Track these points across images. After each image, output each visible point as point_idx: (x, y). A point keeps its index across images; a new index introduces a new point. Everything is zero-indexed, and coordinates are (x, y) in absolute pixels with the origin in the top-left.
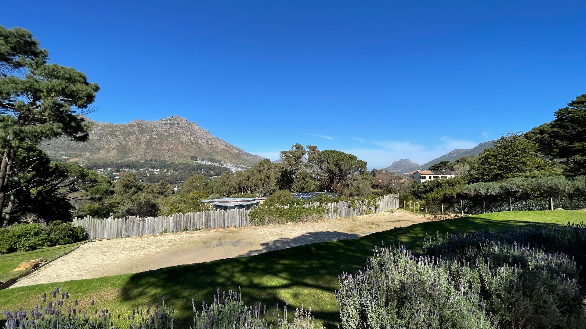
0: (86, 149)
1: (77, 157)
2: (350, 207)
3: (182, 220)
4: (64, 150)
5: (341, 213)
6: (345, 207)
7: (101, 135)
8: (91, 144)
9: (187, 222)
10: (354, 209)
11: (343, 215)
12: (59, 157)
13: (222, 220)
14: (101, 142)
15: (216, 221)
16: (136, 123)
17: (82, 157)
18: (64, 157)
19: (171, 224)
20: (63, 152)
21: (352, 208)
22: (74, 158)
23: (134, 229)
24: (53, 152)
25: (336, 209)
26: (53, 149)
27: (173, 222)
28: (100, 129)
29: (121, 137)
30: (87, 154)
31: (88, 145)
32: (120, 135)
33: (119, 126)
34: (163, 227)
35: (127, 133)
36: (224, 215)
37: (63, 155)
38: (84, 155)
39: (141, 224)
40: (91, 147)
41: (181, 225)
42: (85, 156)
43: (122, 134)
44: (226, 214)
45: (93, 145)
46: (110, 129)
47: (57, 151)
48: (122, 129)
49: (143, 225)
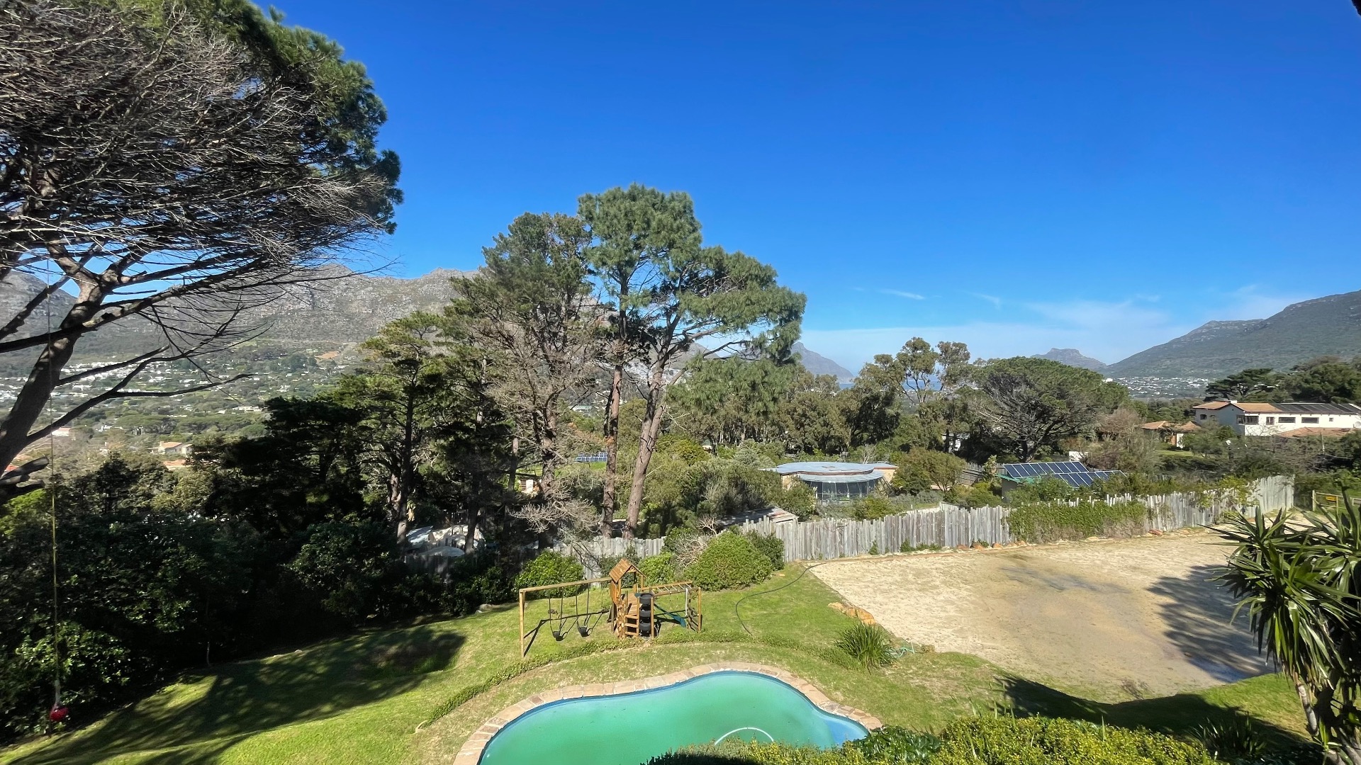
0: (348, 333)
1: (333, 349)
2: (1192, 504)
3: (900, 527)
4: (309, 336)
5: (1174, 519)
6: (1184, 504)
7: (374, 303)
8: (358, 322)
9: (908, 531)
10: (1201, 509)
11: (1180, 522)
12: (301, 350)
13: (962, 528)
14: (375, 319)
15: (954, 530)
16: (440, 276)
17: (342, 350)
18: (310, 351)
19: (883, 535)
20: (307, 341)
21: (1197, 508)
22: (327, 351)
23: (829, 540)
24: (289, 340)
25: (1164, 509)
26: (289, 333)
27: (886, 531)
28: (371, 292)
29: (411, 306)
30: (350, 343)
31: (352, 326)
32: (409, 303)
33: (406, 283)
34: (870, 539)
35: (421, 299)
36: (967, 518)
37: (308, 346)
38: (345, 346)
39: (837, 533)
40: (357, 328)
41: (898, 537)
42: (347, 349)
43: (414, 301)
44: (969, 517)
45: (361, 324)
46: (390, 292)
47: (296, 338)
48: (413, 290)
49: (841, 534)
